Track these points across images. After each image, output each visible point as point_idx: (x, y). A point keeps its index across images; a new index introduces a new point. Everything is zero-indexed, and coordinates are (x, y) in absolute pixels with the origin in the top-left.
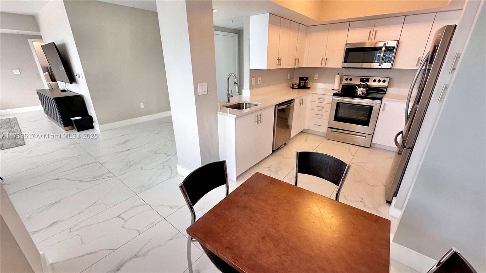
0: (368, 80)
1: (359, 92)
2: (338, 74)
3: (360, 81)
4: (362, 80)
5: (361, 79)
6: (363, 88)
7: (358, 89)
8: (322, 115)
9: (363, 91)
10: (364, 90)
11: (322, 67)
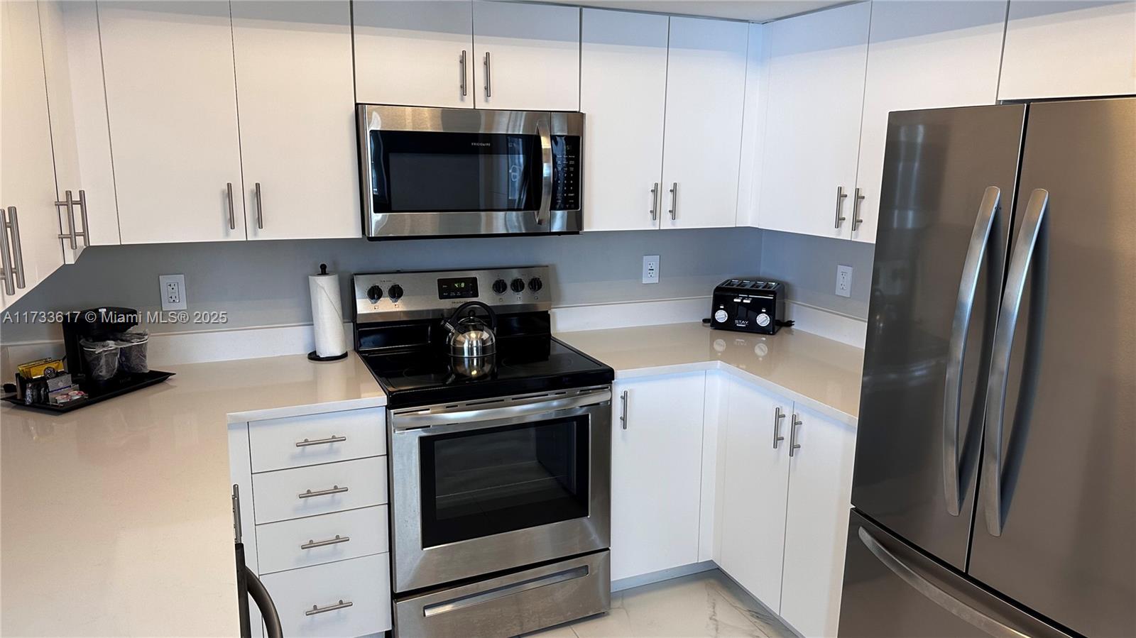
0: (471, 287)
1: (466, 355)
2: (323, 267)
3: (441, 297)
4: (446, 288)
5: (441, 282)
6: (475, 329)
7: (460, 338)
8: (338, 540)
9: (484, 342)
10: (485, 335)
11: (237, 235)
